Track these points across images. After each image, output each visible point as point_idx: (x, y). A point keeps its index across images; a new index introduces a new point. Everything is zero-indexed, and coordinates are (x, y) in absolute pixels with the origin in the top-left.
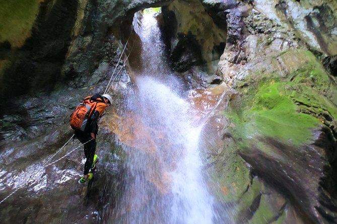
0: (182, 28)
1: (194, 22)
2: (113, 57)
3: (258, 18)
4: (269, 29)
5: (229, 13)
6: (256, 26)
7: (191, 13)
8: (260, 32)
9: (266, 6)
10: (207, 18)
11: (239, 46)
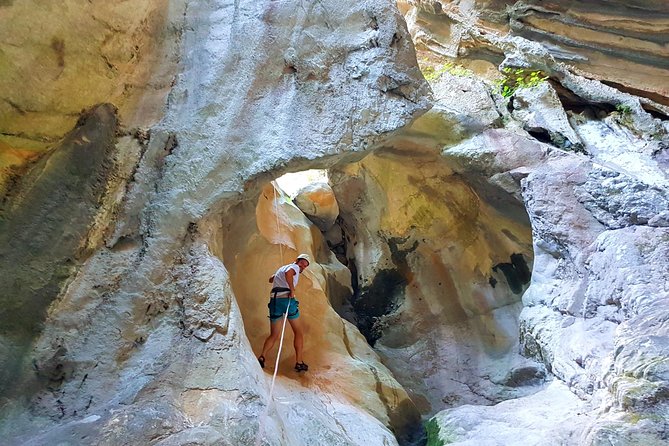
0: (391, 219)
1: (423, 201)
2: (197, 308)
3: (617, 186)
4: (662, 214)
5: (526, 175)
6: (618, 205)
7: (412, 180)
8: (635, 220)
9: (626, 157)
10: (460, 192)
11: (577, 262)
